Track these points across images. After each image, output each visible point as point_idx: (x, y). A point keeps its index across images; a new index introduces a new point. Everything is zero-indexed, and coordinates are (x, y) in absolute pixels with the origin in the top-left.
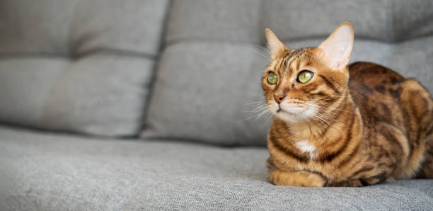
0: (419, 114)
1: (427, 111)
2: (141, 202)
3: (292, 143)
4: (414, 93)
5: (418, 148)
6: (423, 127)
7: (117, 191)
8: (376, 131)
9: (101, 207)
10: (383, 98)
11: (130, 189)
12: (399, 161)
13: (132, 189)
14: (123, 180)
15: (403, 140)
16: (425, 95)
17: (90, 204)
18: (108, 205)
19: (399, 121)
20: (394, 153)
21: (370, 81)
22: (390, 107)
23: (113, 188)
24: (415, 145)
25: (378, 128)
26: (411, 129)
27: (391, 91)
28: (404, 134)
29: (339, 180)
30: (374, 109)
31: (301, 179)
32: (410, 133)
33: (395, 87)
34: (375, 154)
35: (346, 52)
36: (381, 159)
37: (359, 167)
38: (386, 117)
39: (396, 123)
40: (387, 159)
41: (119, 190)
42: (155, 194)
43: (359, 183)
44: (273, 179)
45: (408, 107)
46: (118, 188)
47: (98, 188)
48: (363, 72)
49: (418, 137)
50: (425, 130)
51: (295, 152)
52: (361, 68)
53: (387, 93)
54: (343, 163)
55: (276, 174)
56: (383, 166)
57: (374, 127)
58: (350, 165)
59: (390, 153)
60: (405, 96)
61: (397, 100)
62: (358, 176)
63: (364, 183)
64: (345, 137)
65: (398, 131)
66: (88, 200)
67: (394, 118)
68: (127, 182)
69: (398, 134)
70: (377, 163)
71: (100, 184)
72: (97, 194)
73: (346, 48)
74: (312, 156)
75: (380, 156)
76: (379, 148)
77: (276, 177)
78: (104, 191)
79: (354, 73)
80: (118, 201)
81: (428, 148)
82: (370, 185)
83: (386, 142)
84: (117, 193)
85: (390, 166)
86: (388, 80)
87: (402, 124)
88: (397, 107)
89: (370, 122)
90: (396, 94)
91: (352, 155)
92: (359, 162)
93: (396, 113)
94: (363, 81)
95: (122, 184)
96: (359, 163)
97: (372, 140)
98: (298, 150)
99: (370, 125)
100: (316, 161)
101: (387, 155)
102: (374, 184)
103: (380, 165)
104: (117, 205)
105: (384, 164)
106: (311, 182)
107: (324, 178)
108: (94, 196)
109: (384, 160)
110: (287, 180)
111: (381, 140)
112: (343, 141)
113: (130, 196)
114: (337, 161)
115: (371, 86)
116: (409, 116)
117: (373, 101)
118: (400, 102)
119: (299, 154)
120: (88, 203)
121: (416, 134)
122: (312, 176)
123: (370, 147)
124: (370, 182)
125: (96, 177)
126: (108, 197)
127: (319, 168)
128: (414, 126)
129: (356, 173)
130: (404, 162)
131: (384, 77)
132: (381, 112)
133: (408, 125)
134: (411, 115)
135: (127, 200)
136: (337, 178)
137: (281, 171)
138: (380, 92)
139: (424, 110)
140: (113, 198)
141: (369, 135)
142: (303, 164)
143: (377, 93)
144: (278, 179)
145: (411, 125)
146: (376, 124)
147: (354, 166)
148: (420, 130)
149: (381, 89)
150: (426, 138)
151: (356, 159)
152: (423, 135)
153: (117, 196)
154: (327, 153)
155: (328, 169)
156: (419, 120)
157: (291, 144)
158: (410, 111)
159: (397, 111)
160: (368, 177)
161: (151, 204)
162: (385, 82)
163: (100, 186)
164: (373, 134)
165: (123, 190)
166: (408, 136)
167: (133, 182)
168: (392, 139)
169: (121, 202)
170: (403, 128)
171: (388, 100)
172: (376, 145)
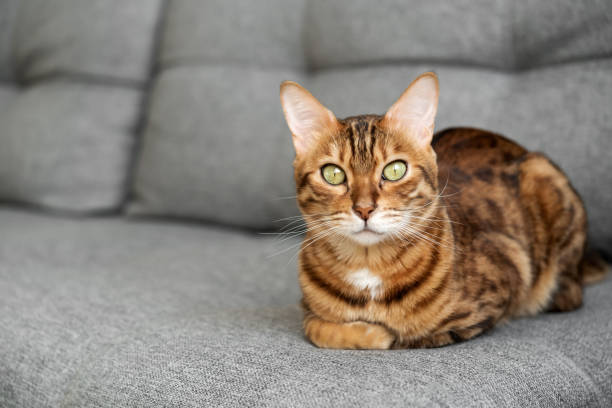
0: (549, 216)
1: (562, 210)
2: (94, 377)
3: (341, 275)
4: (543, 181)
5: (547, 270)
6: (556, 235)
7: (58, 352)
8: (473, 250)
9: (32, 379)
10: (489, 191)
11: (79, 348)
12: (515, 294)
13: (83, 348)
14: (68, 331)
15: (522, 261)
16: (560, 182)
17: (15, 373)
18: (43, 376)
19: (515, 227)
20: (505, 283)
21: (469, 162)
22: (501, 204)
23: (52, 348)
24: (543, 265)
25: (477, 243)
26: (537, 241)
27: (504, 177)
28: (524, 249)
29: (416, 337)
30: (472, 211)
31: (355, 337)
32: (536, 246)
33: (511, 169)
34: (474, 288)
35: (426, 116)
36: (483, 297)
37: (447, 311)
38: (494, 222)
39: (511, 230)
40: (494, 295)
41: (61, 350)
42: (116, 364)
43: (449, 339)
44: (309, 334)
45: (533, 205)
46: (59, 346)
47: (29, 346)
48: (457, 147)
49: (548, 252)
50: (558, 240)
51: (344, 290)
52: (454, 141)
53: (498, 181)
54: (424, 303)
55: (314, 326)
56: (488, 307)
57: (471, 243)
58: (434, 307)
59: (498, 283)
60: (528, 186)
61: (513, 191)
62: (446, 328)
63: (457, 338)
64: (428, 257)
65: (513, 244)
66: (13, 366)
67: (509, 222)
68: (75, 336)
69: (514, 250)
70: (477, 302)
71: (32, 339)
72: (26, 357)
73: (426, 109)
74: (374, 294)
75: (481, 292)
76: (479, 279)
77: (314, 330)
78: (38, 352)
79: (442, 150)
80: (59, 371)
81: (563, 267)
82: (467, 340)
83: (492, 267)
84: (59, 355)
85: (499, 306)
86: (499, 158)
87: (521, 232)
88: (513, 205)
89: (464, 235)
90: (513, 181)
91: (439, 290)
92: (448, 302)
93: (513, 214)
94: (455, 163)
95: (66, 338)
96: (449, 304)
97: (468, 266)
98: (350, 287)
99: (464, 240)
100: (379, 302)
101: (494, 288)
102: (473, 338)
103: (482, 306)
104: (58, 377)
105: (489, 303)
106: (370, 340)
107: (391, 332)
108: (22, 360)
109: (488, 297)
110: (332, 338)
111: (483, 265)
112: (425, 263)
113: (79, 362)
114: (410, 301)
115: (470, 172)
116: (534, 219)
117: (471, 196)
118: (519, 196)
119: (351, 293)
120: (11, 371)
121: (544, 247)
122: (372, 330)
123: (464, 277)
124: (466, 336)
125: (26, 325)
126: (43, 362)
127: (382, 314)
128: (542, 235)
129: (445, 322)
130: (523, 295)
131: (492, 153)
132: (484, 213)
133: (530, 233)
134: (538, 218)
135: (73, 369)
136: (410, 332)
137: (323, 321)
138: (485, 180)
139: (558, 208)
140: (50, 365)
141: (463, 256)
142: (357, 308)
143: (480, 183)
144: (318, 335)
145: (535, 233)
146: (474, 238)
147: (442, 307)
148: (551, 241)
149: (486, 175)
150: (559, 253)
151: (444, 296)
152: (556, 248)
153: (58, 362)
154: (397, 287)
155: (395, 316)
156: (549, 225)
157: (338, 279)
158: (535, 210)
159: (514, 211)
160: (462, 328)
161: (109, 382)
162: (493, 162)
163: (31, 343)
164: (469, 255)
165: (68, 351)
166: (531, 251)
167: (85, 335)
168: (502, 260)
169: (65, 371)
170: (523, 238)
171: (499, 192)
172: (474, 273)
